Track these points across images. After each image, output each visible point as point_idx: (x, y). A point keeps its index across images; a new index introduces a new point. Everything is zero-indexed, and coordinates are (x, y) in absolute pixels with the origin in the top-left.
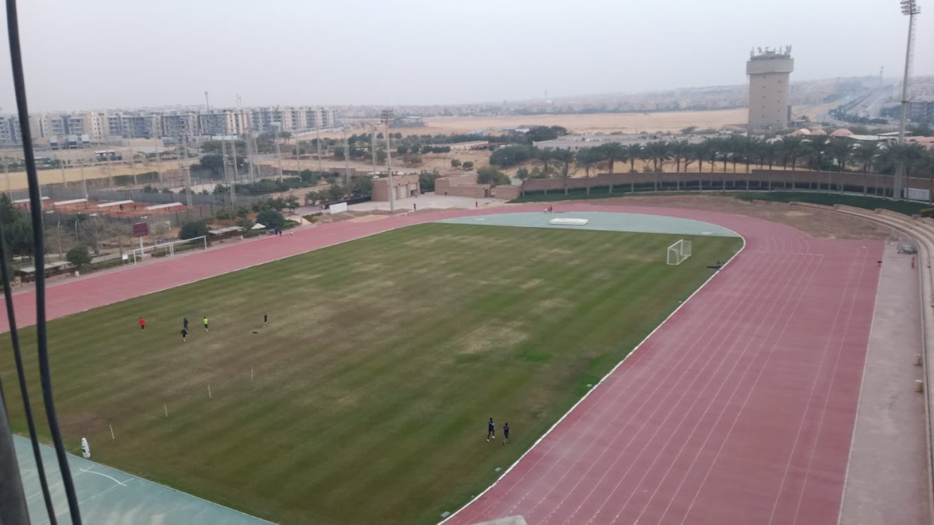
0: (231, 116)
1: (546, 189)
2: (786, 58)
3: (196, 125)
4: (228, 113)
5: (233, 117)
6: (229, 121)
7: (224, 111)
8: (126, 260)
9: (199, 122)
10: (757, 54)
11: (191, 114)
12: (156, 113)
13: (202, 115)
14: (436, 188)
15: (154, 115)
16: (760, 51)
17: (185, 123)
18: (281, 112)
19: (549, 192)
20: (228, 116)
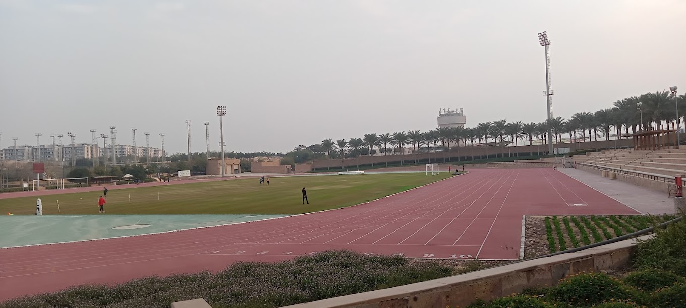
0: (88, 148)
1: (329, 166)
2: (460, 114)
3: (59, 155)
4: (86, 146)
5: (89, 148)
6: (86, 152)
7: (83, 145)
8: (25, 188)
9: (63, 153)
10: (443, 113)
11: (57, 147)
12: (28, 147)
13: (65, 148)
14: (252, 169)
15: (27, 148)
16: (445, 111)
17: (51, 153)
18: (125, 149)
19: (331, 168)
20: (86, 148)
